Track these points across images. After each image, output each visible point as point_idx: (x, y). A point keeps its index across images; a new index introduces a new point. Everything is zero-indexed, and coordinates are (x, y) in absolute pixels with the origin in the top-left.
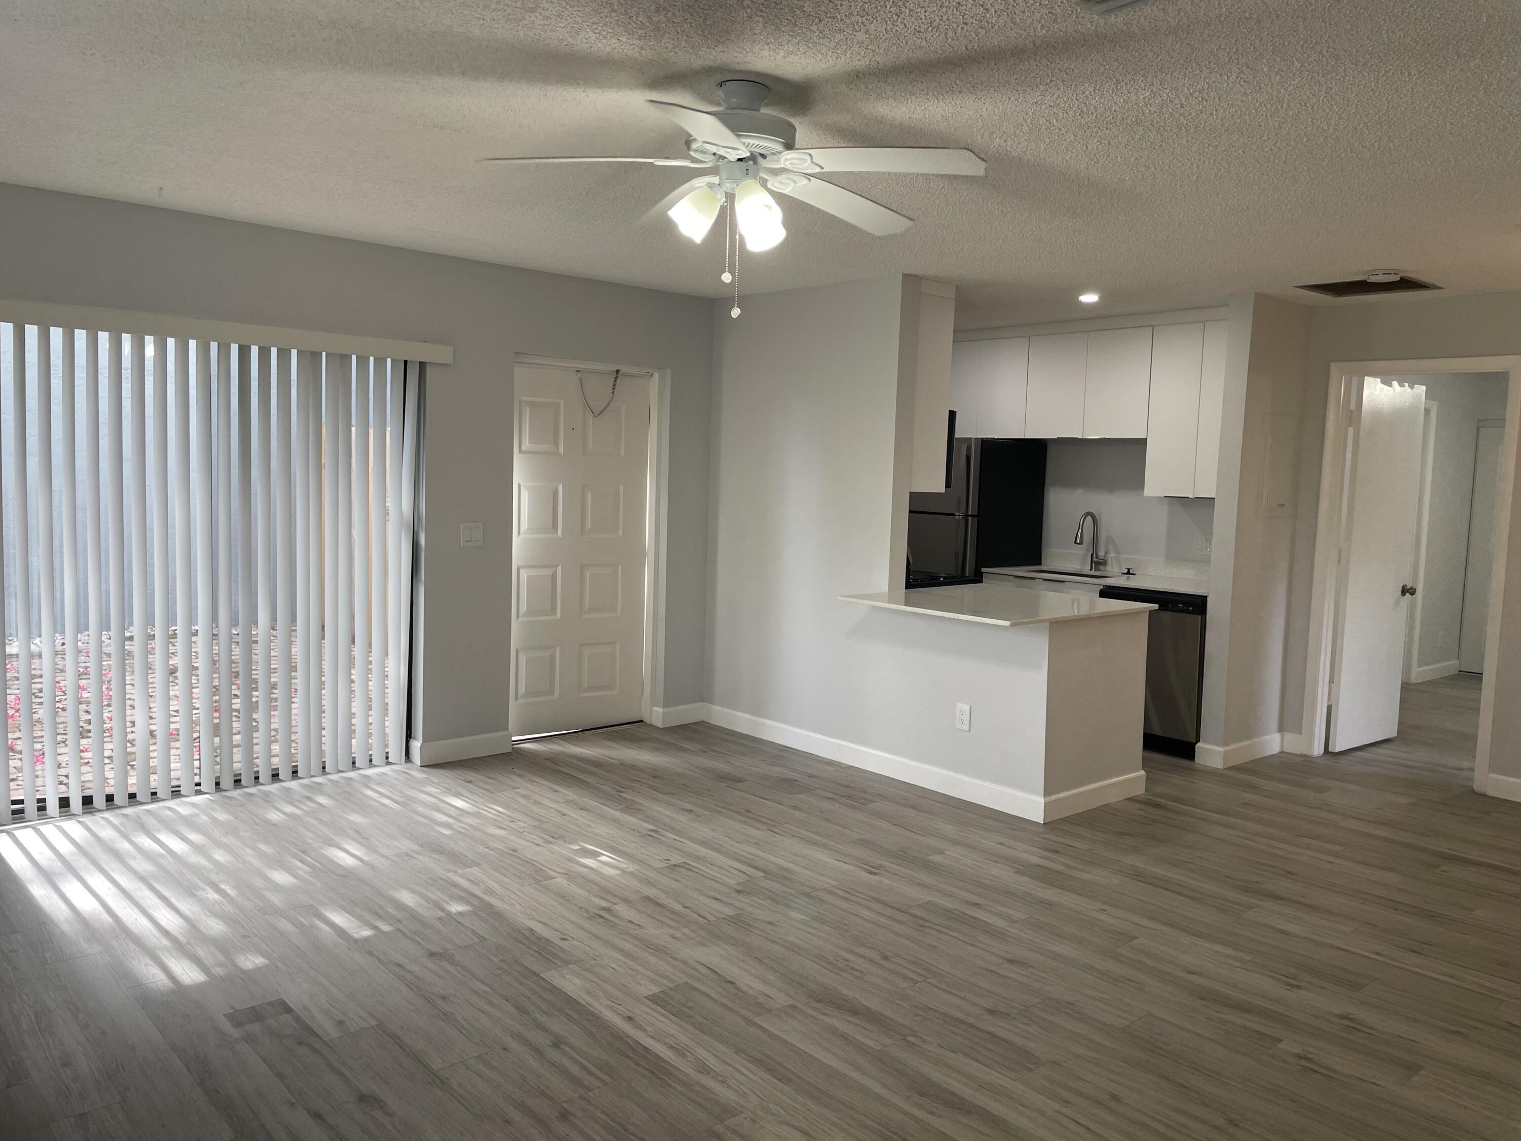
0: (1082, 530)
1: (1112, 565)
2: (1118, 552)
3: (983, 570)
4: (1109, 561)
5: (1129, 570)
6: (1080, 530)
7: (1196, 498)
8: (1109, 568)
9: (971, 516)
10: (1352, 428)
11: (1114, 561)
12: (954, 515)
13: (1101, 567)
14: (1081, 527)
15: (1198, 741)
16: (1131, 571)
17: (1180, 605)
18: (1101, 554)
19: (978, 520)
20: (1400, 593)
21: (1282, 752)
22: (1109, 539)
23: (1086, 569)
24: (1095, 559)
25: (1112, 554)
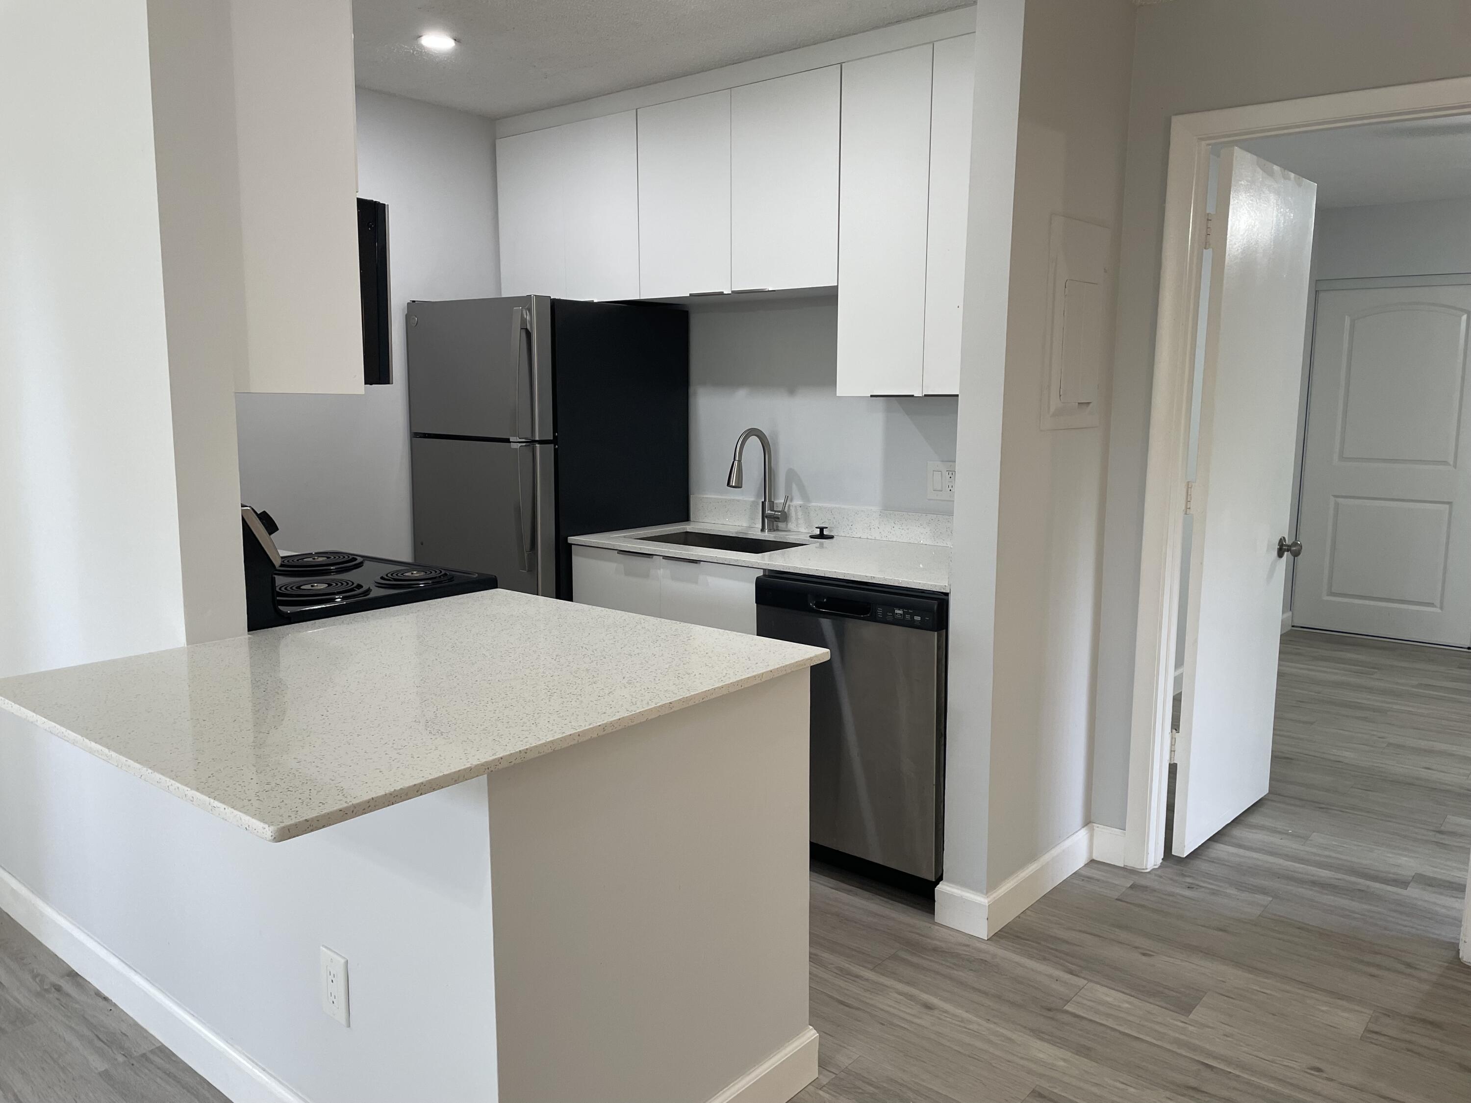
0: (739, 461)
1: (797, 519)
2: (805, 497)
3: (572, 539)
4: (793, 514)
5: (822, 529)
6: (736, 463)
7: (926, 395)
8: (792, 526)
9: (541, 442)
10: (1210, 250)
11: (800, 513)
12: (507, 441)
13: (781, 525)
14: (738, 457)
15: (940, 879)
16: (826, 532)
17: (897, 611)
18: (780, 501)
19: (556, 450)
20: (1275, 553)
21: (1092, 862)
22: (792, 475)
23: (756, 532)
24: (768, 512)
25: (797, 502)
